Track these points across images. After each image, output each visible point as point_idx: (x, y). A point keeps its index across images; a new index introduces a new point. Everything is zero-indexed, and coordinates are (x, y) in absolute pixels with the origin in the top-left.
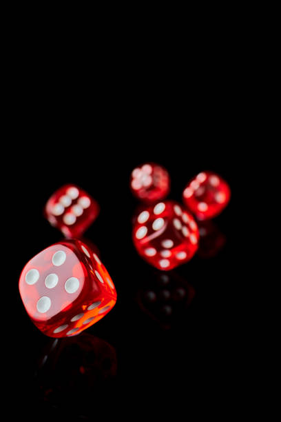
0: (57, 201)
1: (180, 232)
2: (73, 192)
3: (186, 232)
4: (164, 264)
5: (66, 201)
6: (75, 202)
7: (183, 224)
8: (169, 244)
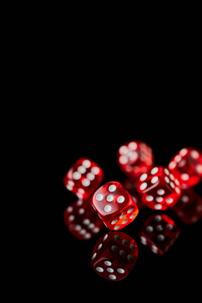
0: (75, 170)
1: (169, 184)
2: (87, 163)
3: (172, 185)
4: (159, 207)
5: (82, 170)
6: (88, 170)
7: (171, 180)
8: (162, 192)
